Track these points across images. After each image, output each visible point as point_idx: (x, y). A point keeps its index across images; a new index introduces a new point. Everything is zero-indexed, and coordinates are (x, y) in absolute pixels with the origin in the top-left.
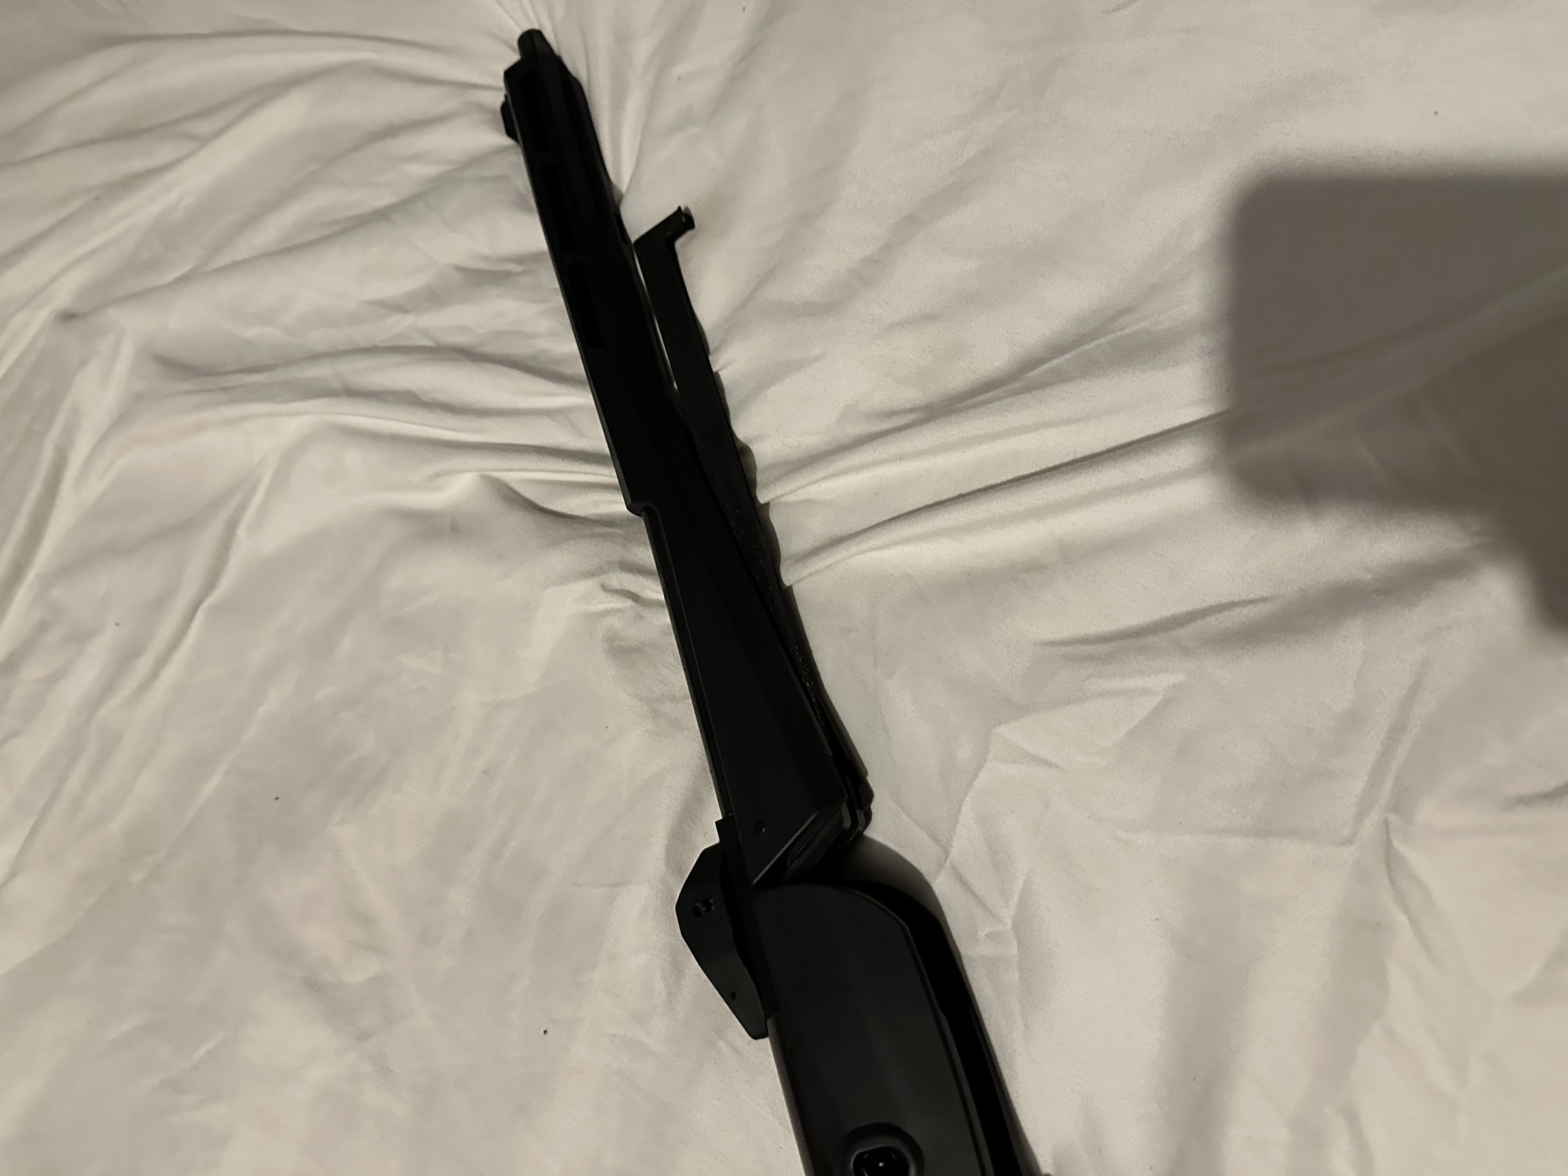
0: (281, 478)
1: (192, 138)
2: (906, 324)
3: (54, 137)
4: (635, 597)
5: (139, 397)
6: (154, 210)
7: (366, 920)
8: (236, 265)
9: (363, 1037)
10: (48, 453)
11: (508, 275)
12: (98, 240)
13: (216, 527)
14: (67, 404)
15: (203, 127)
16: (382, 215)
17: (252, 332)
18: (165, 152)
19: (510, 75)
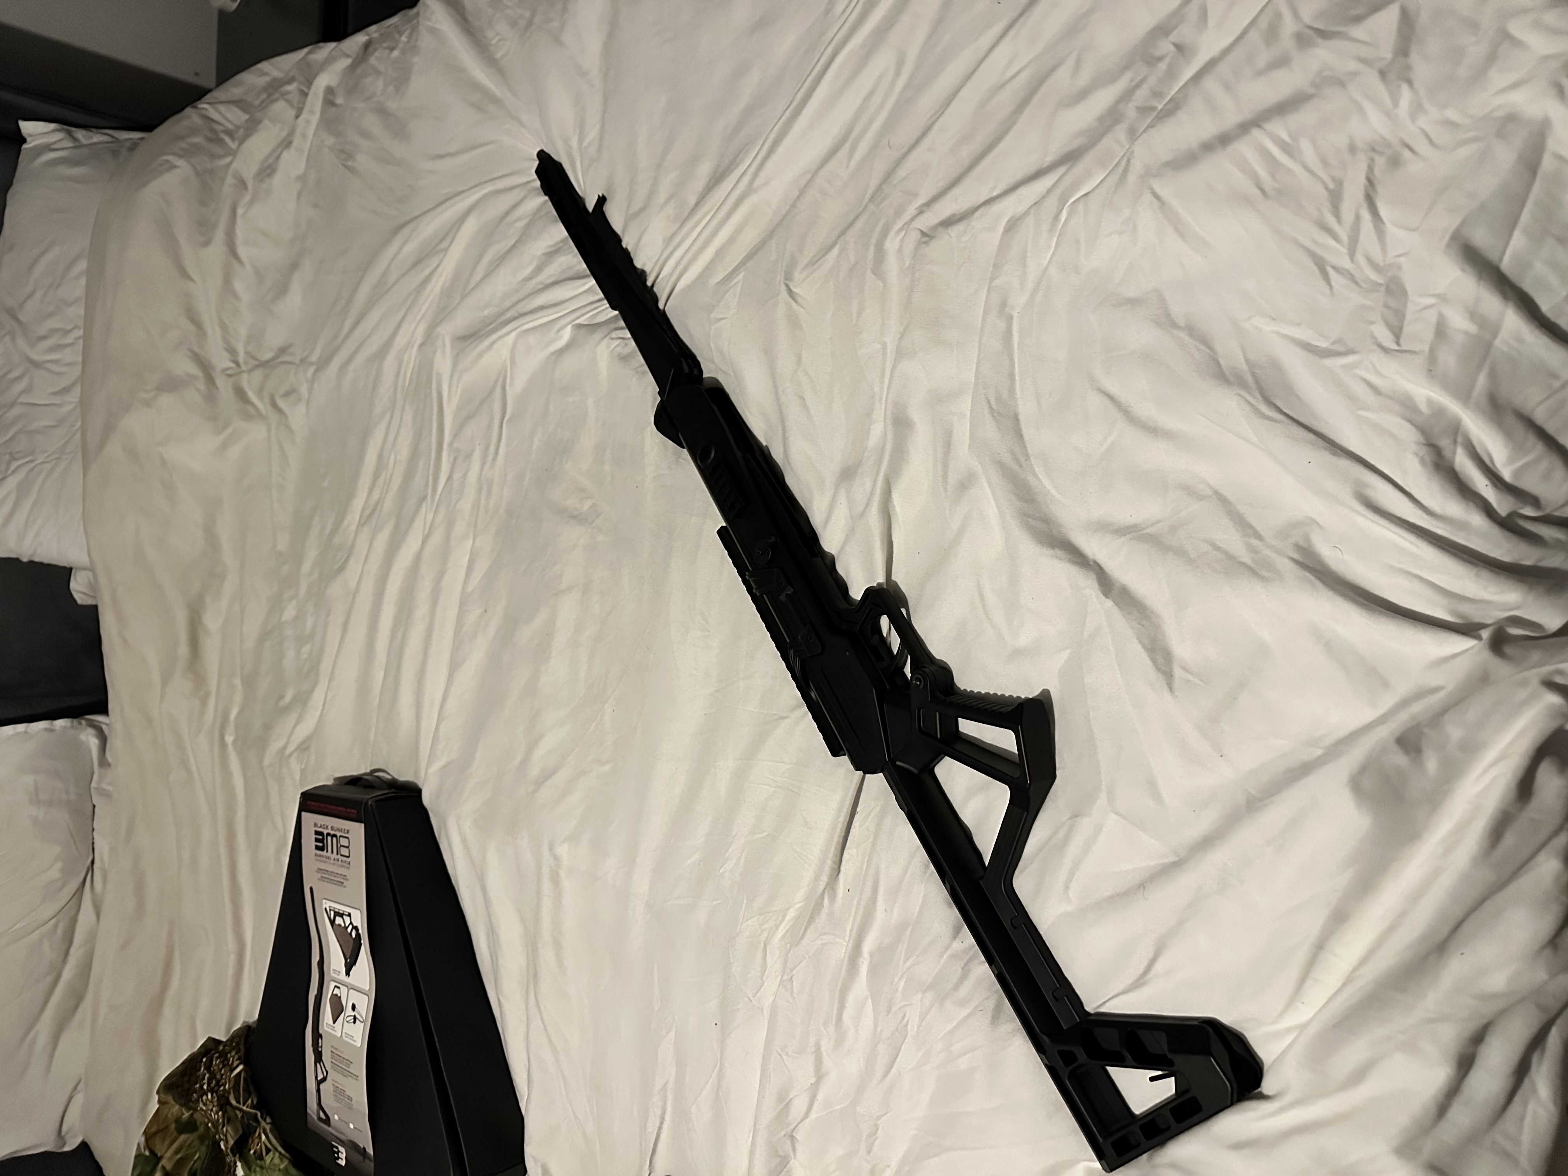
0: (513, 361)
1: (442, 251)
2: (667, 202)
3: (393, 277)
4: (623, 338)
5: (457, 355)
6: (440, 285)
7: (582, 490)
8: (472, 289)
9: (591, 523)
10: (434, 394)
11: (560, 248)
12: (425, 308)
13: (498, 390)
14: (434, 373)
15: (444, 245)
16: (514, 247)
17: (486, 312)
18: (435, 262)
19: (537, 172)
